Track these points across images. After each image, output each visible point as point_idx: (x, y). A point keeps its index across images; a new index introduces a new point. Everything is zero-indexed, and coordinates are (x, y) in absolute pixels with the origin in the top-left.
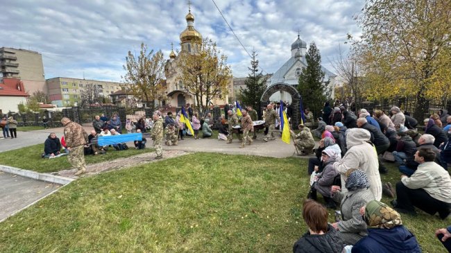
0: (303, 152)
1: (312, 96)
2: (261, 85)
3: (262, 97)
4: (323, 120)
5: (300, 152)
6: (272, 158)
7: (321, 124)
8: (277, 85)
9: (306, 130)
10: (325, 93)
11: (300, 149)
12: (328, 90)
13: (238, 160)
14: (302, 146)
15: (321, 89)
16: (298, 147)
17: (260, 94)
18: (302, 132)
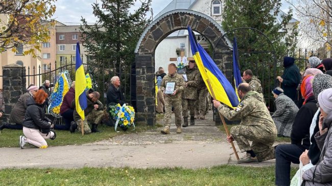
0: (251, 153)
1: (255, 46)
2: (137, 15)
3: (139, 43)
4: (285, 93)
5: (243, 155)
6: (176, 168)
7: (282, 101)
8: (176, 15)
9: (255, 96)
10: (283, 40)
11: (243, 145)
12: (290, 32)
13: (85, 177)
14: (246, 137)
15: (275, 32)
16: (240, 142)
17: (133, 41)
18: (246, 102)
